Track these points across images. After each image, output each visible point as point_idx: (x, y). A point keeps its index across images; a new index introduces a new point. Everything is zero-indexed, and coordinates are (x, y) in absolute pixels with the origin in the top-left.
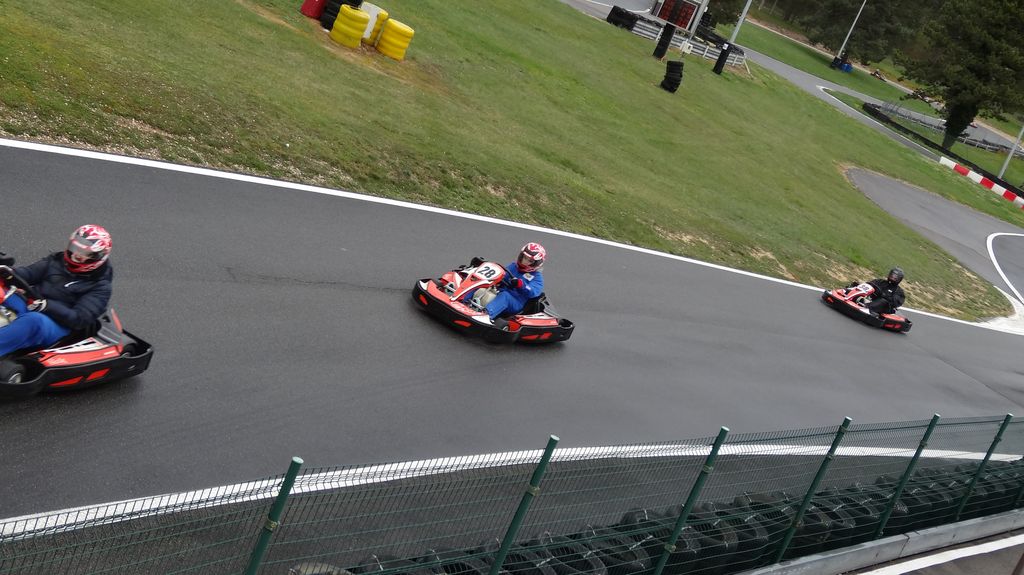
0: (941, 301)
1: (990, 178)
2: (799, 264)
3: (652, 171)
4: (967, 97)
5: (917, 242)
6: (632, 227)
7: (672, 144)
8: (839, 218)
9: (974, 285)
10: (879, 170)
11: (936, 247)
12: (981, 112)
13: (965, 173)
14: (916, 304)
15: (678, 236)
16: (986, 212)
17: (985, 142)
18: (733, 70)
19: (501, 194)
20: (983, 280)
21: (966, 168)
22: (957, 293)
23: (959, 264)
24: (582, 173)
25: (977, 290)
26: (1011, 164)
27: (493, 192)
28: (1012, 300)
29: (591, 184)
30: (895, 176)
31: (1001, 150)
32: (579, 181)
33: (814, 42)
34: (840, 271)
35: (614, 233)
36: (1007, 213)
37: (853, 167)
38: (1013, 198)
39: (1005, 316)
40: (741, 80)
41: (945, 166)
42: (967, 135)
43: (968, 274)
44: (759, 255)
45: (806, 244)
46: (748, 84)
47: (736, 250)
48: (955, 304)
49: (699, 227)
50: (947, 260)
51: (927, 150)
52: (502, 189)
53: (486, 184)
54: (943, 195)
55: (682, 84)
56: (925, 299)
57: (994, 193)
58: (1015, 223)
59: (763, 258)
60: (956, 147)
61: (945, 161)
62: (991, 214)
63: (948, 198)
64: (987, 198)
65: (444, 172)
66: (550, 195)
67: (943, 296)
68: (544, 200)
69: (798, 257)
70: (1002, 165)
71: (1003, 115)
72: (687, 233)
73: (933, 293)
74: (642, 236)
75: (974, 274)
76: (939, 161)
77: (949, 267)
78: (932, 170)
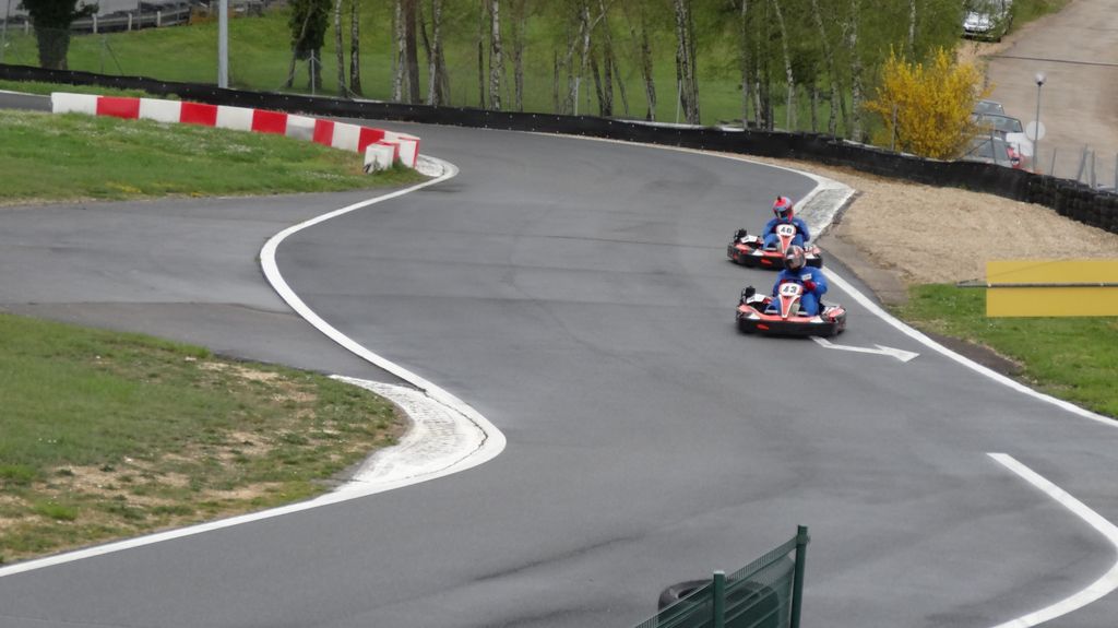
0: (212, 479)
1: (201, 98)
5: (83, 350)
9: (278, 398)
11: (138, 342)
13: (132, 113)
14: (150, 518)
16: (230, 190)
20: (294, 373)
21: (127, 95)
22: (241, 437)
23: (219, 357)
25: (291, 406)
26: (236, 36)
28: (393, 393)
36: (281, 170)
38: (280, 125)
39: (391, 442)
41: (74, 116)
43: (253, 375)
48: (250, 470)
50: (181, 362)
51: (6, 91)
54: (99, 193)
56: (167, 491)
57: (226, 131)
58: (314, 187)
60: (80, 52)
61: (66, 101)
62: (242, 189)
63: (116, 195)
64: (217, 153)
67: (212, 464)
70: (215, 48)
73: (183, 469)
75: (265, 367)
76: (49, 109)
77: (194, 379)
78: (42, 140)
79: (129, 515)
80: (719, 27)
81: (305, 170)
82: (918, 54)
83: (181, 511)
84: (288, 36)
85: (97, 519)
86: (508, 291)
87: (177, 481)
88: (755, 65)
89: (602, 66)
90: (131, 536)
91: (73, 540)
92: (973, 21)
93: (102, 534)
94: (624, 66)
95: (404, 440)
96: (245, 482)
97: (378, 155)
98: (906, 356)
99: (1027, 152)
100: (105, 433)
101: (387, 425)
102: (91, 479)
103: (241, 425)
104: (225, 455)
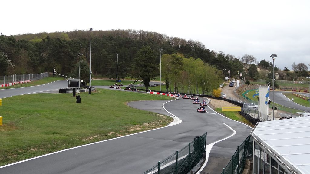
0: (157, 125)
1: (159, 92)
2: (121, 131)
3: (78, 124)
4: (146, 77)
5: (148, 113)
6: (76, 142)
7: (82, 115)
8: (128, 116)
9: (163, 117)
10: (134, 100)
11: (152, 112)
12: (151, 79)
14: (152, 128)
15: (88, 138)
17: (154, 85)
18: (93, 92)
19: (36, 150)
20: (164, 115)
23: (158, 114)
24: (59, 134)
27: (33, 150)
28: (172, 117)
29: (62, 135)
30: (138, 100)
31: (158, 85)
32: (58, 136)
33: (110, 78)
34: (132, 128)
35: (71, 146)
36: (164, 98)
37: (128, 102)
40: (96, 93)
41: (148, 94)
42: (150, 85)
44: (110, 134)
45: (122, 125)
46: (98, 94)
47: (104, 135)
48: (160, 124)
49: (93, 134)
50: (155, 114)
51: (143, 91)
52: (36, 148)
53: (31, 149)
55: (81, 100)
56: (153, 126)
57: (160, 95)
59: (112, 134)
62: (161, 100)
63: (151, 100)
64: (159, 97)
65: (17, 151)
66: (50, 144)
67: (157, 123)
68: (49, 146)
69: (120, 130)
70: (160, 88)
71: (155, 78)
72: (90, 137)
74: (79, 143)
75: (162, 115)
76: (146, 93)
77: (156, 116)
78: (146, 95)
79: (150, 128)
80: (200, 86)
81: (167, 98)
82: (216, 89)
83: (155, 127)
84: (166, 87)
85: (147, 128)
86: (183, 108)
87: (154, 125)
88: (203, 90)
89: (191, 89)
90: (150, 130)
91: (145, 130)
92: (221, 86)
93: (148, 129)
94: (192, 90)
95: (174, 121)
96: (160, 125)
97: (172, 97)
98: (215, 114)
99: (225, 97)
100: (149, 120)
101: (172, 120)
102: (147, 124)
103: (160, 120)
104: (158, 122)
